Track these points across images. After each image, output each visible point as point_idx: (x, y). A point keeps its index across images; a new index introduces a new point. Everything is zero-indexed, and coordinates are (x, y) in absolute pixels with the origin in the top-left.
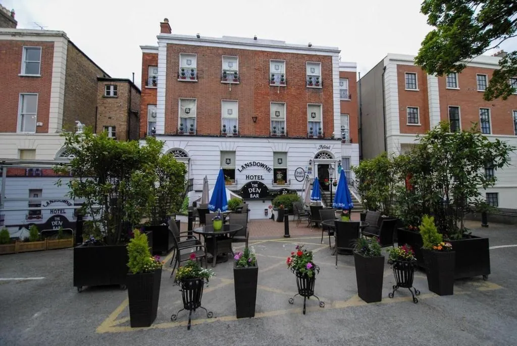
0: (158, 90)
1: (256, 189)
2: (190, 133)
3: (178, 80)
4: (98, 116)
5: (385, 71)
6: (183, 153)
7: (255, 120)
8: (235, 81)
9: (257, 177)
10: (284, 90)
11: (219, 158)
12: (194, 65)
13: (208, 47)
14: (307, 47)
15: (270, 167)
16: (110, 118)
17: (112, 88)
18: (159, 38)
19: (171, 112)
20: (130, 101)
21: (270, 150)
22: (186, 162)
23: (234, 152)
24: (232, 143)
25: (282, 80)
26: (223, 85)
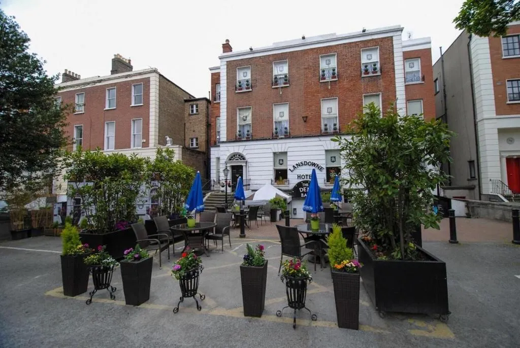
0: (221, 104)
1: (307, 189)
2: (247, 138)
3: (237, 92)
4: (186, 130)
5: (470, 40)
6: (242, 157)
7: (305, 119)
8: (285, 84)
9: (308, 177)
10: (336, 84)
11: (272, 159)
12: (249, 77)
13: (260, 57)
14: (362, 33)
15: (322, 166)
16: (194, 131)
17: (195, 106)
18: (221, 58)
19: (231, 121)
20: (208, 115)
21: (322, 148)
22: (244, 164)
23: (286, 153)
24: (284, 145)
25: (334, 74)
26: (275, 90)
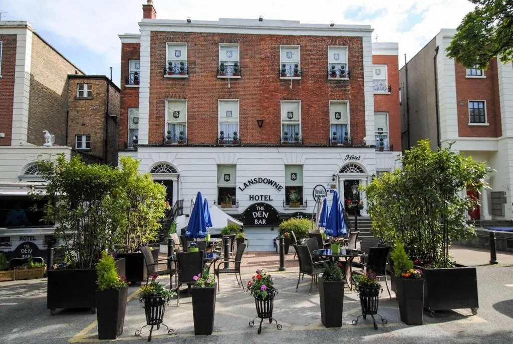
0: (141, 90)
1: (262, 213)
2: (179, 142)
3: (165, 76)
4: (70, 122)
5: (437, 53)
6: (171, 168)
7: (261, 123)
8: (235, 74)
9: (263, 198)
10: (299, 84)
11: (215, 174)
12: (184, 57)
13: (201, 33)
14: (330, 27)
15: (280, 184)
16: (83, 125)
17: (85, 87)
18: (141, 25)
19: (157, 116)
20: (108, 102)
21: (281, 162)
22: (174, 179)
23: (234, 166)
24: (232, 155)
25: (296, 71)
26: (220, 81)
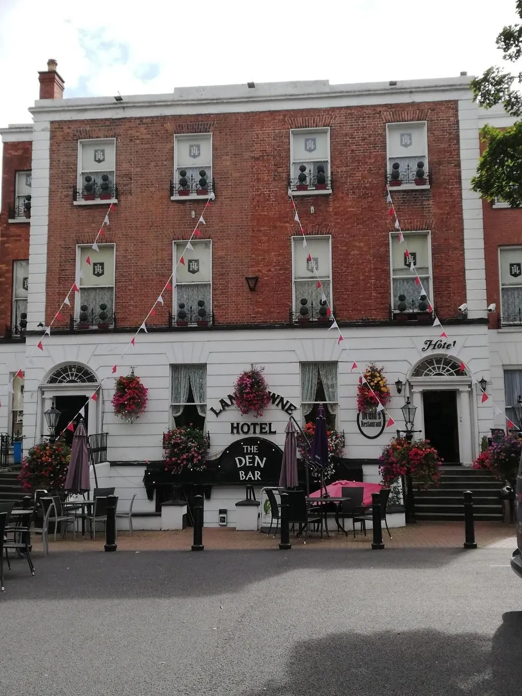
0: (32, 228)
1: (254, 459)
2: (100, 325)
3: (76, 203)
6: (86, 374)
7: (253, 284)
8: (203, 191)
9: (258, 429)
10: (327, 202)
12: (109, 166)
13: (141, 119)
14: (388, 86)
15: (292, 401)
18: (34, 111)
19: (60, 278)
21: (292, 357)
22: (90, 394)
23: (203, 367)
24: (198, 346)
25: (322, 178)
26: (176, 205)
